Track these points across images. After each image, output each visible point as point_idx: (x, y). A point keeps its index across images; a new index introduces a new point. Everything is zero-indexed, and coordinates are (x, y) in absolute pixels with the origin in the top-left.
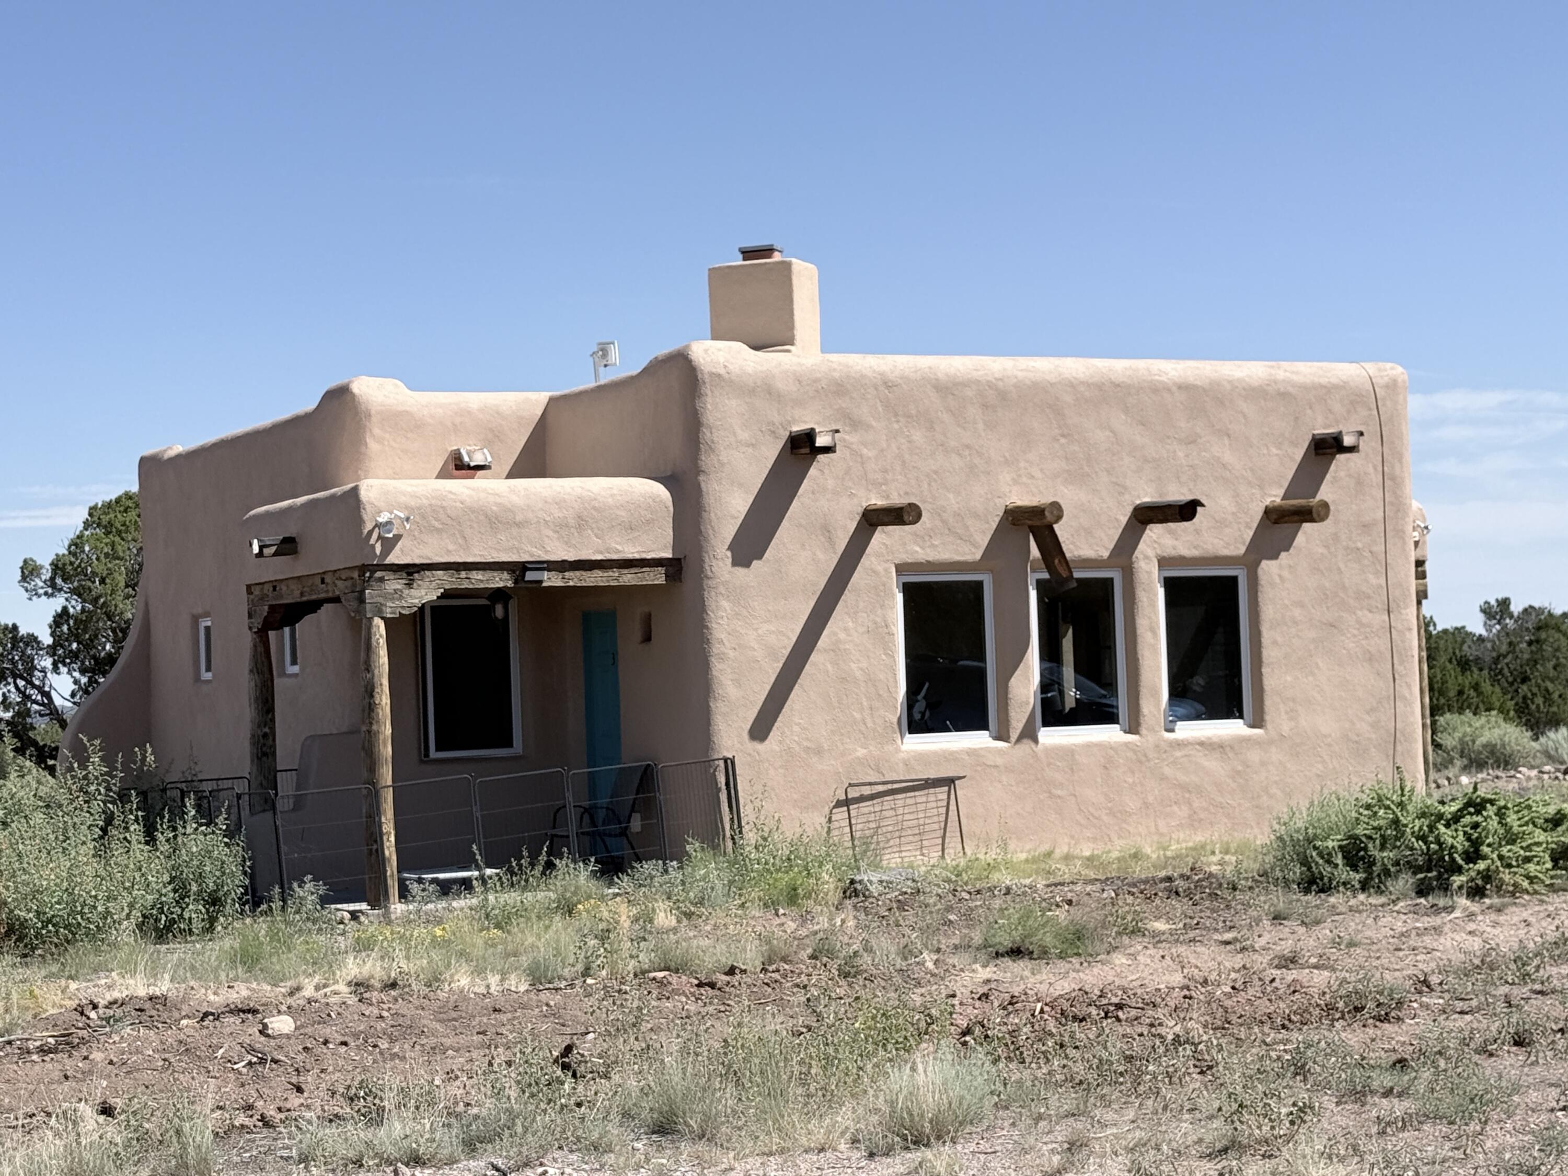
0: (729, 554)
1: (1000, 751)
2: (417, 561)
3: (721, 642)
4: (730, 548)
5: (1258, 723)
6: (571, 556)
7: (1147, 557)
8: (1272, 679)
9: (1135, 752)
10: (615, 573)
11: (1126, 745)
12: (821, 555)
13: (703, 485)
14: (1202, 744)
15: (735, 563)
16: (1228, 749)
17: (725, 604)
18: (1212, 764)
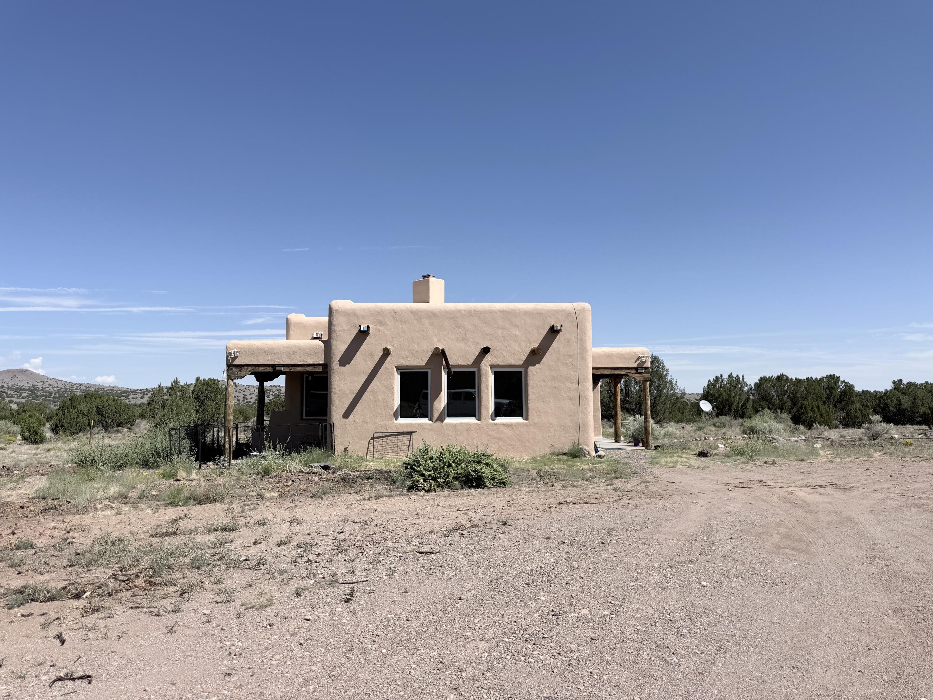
0: (339, 363)
1: (429, 424)
2: (242, 364)
3: (335, 388)
4: (339, 361)
5: (526, 419)
6: (291, 362)
7: (485, 365)
8: (531, 405)
9: (479, 426)
10: (306, 368)
11: (476, 424)
12: (369, 363)
13: (332, 343)
14: (504, 424)
15: (340, 365)
16: (514, 427)
17: (336, 377)
18: (507, 431)
